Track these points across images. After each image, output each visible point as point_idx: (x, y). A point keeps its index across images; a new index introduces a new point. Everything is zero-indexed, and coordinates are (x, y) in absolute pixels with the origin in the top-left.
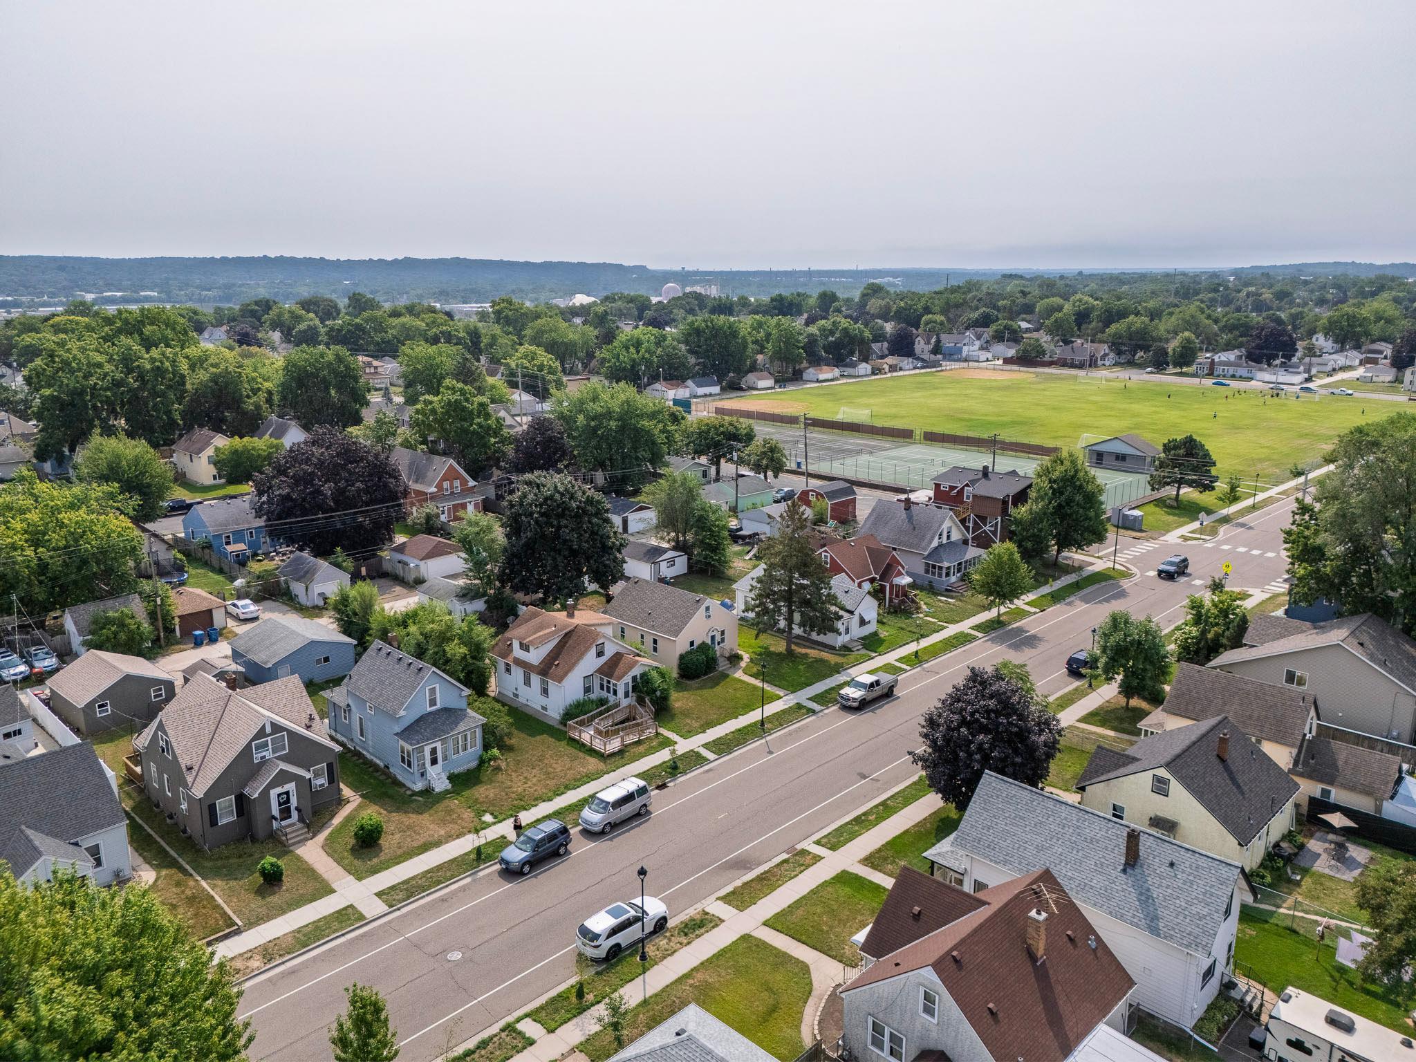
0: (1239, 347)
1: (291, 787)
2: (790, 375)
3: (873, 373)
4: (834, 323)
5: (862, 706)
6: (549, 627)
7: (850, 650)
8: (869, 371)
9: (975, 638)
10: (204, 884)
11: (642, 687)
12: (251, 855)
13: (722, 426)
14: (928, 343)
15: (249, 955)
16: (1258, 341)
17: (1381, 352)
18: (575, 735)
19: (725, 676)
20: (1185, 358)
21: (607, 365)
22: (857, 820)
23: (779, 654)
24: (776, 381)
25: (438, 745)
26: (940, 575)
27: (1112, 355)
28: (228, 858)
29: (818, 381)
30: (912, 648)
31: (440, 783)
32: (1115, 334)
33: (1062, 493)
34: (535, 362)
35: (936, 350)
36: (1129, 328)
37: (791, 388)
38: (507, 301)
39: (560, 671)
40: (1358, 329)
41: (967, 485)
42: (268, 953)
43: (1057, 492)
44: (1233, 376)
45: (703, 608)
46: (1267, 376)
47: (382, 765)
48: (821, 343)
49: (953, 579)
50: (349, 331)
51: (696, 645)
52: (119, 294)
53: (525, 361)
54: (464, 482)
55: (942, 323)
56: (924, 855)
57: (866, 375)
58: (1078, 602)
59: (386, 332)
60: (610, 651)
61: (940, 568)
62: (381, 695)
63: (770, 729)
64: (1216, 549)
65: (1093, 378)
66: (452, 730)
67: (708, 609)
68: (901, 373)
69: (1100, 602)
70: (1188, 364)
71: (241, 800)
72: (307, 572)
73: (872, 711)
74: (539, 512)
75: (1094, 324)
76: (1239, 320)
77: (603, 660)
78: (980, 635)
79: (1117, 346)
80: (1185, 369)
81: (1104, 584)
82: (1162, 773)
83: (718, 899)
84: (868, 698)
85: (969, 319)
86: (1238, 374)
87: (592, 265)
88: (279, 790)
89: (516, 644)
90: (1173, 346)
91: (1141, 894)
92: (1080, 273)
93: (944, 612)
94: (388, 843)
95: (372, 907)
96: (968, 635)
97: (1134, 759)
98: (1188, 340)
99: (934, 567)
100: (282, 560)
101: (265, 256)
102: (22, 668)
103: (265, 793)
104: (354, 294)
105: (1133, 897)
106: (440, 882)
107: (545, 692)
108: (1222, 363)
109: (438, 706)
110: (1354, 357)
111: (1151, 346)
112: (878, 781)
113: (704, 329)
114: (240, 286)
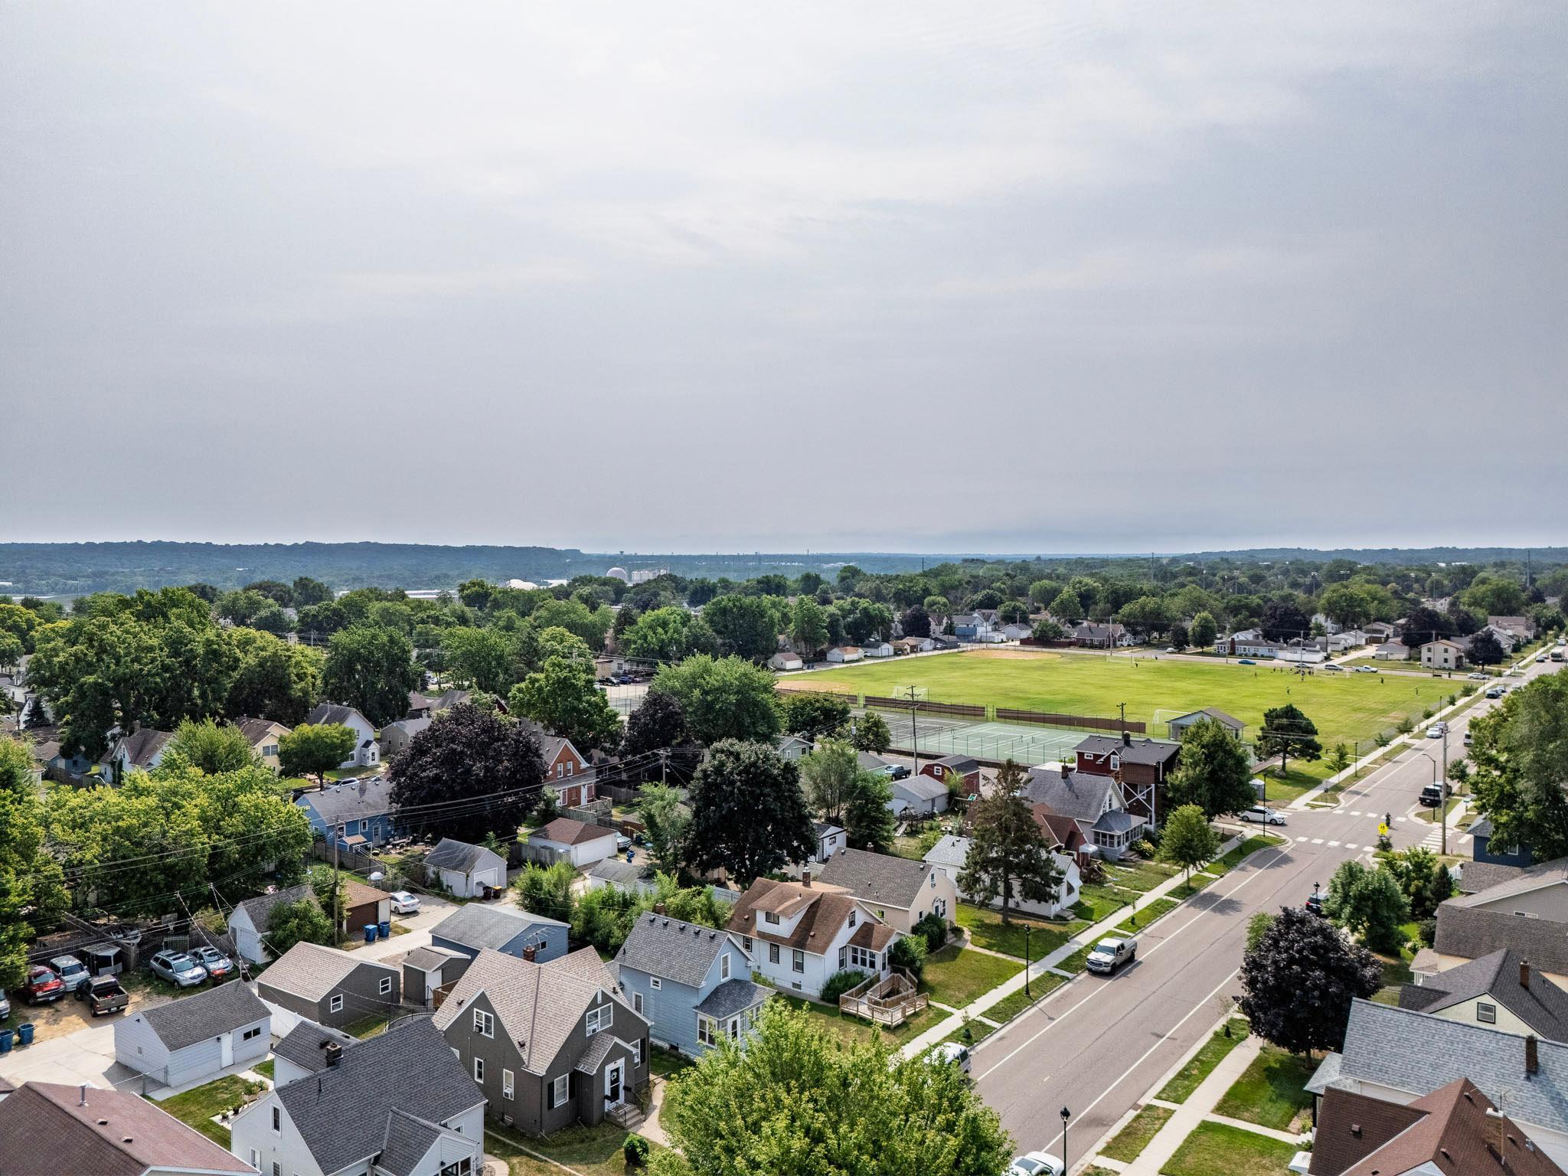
0: (1253, 626)
1: (621, 1063)
2: (815, 658)
3: (896, 654)
4: (853, 604)
5: (1115, 970)
6: (792, 897)
7: (1065, 919)
8: (892, 652)
9: (1174, 906)
10: (564, 1168)
11: (899, 958)
12: (594, 1139)
13: (818, 701)
14: (940, 623)
16: (1273, 621)
17: (1381, 632)
18: (852, 1010)
19: (957, 949)
20: (1204, 638)
21: (633, 647)
22: (1182, 1075)
23: (997, 926)
24: (804, 662)
25: (738, 1018)
26: (1112, 845)
27: (1129, 636)
28: (570, 1143)
29: (843, 662)
30: (1126, 913)
32: (1130, 614)
33: (1214, 758)
35: (950, 630)
36: (1143, 608)
37: (818, 669)
38: (478, 584)
39: (818, 942)
40: (1358, 609)
41: (1114, 753)
43: (1210, 758)
44: (1255, 655)
45: (929, 876)
46: (1289, 656)
47: (666, 1046)
48: (842, 623)
49: (1123, 848)
51: (924, 916)
53: (554, 643)
54: (577, 764)
55: (945, 605)
56: (1306, 1088)
57: (889, 656)
58: (1250, 868)
59: (367, 618)
60: (860, 919)
61: (1112, 837)
62: (671, 967)
63: (1037, 998)
64: (1347, 816)
65: (1116, 658)
66: (750, 1001)
67: (933, 876)
68: (924, 654)
69: (1272, 866)
70: (1209, 643)
71: (576, 1079)
72: (464, 859)
73: (1125, 975)
74: (740, 781)
75: (1101, 605)
76: (1239, 601)
77: (855, 929)
78: (1180, 901)
79: (1131, 626)
80: (1206, 649)
81: (1263, 850)
82: (1487, 1000)
83: (1098, 1154)
84: (1118, 963)
85: (972, 601)
86: (1259, 654)
87: (521, 549)
88: (612, 1067)
89: (761, 917)
90: (1190, 625)
91: (1552, 1098)
92: (1038, 558)
93: (1129, 880)
96: (1167, 902)
97: (1444, 994)
98: (1206, 619)
99: (1104, 836)
100: (400, 853)
101: (140, 542)
102: (199, 971)
103: (600, 1070)
104: (301, 579)
105: (1545, 1102)
107: (799, 967)
108: (1241, 643)
109: (729, 977)
110: (1362, 637)
111: (1170, 626)
112: (1175, 1039)
113: (731, 609)
114: (113, 574)
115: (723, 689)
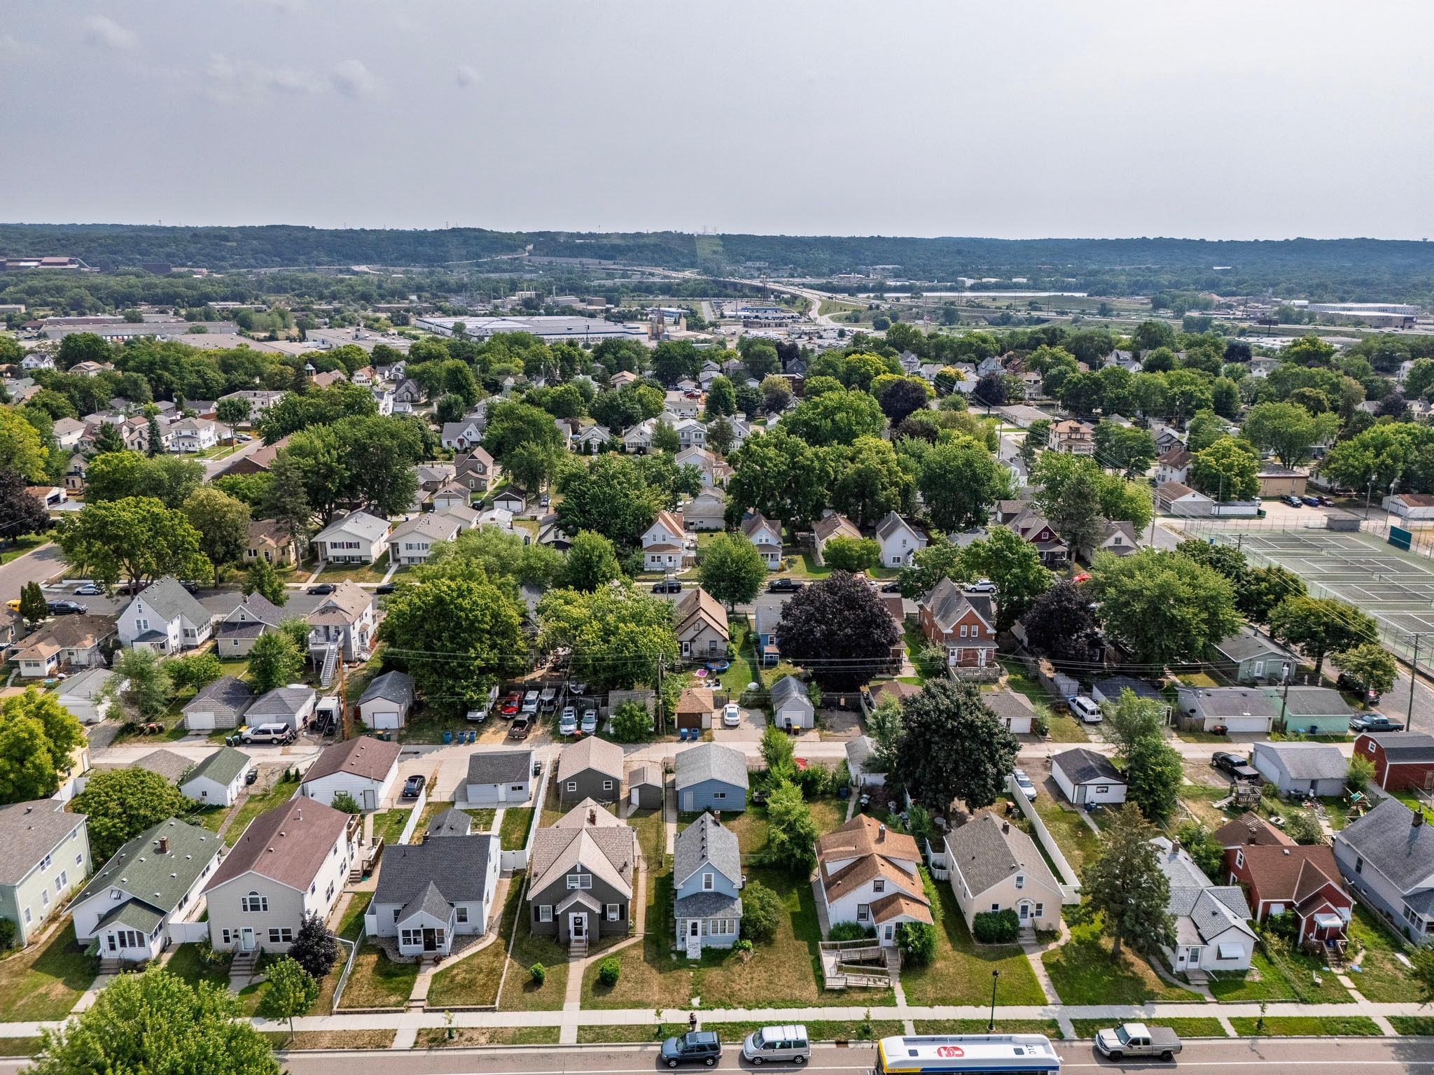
1: (584, 915)
5: (1115, 1057)
7: (1187, 981)
10: (507, 962)
15: (482, 1031)
19: (1020, 951)
21: (1333, 466)
23: (1102, 951)
25: (701, 922)
26: (1419, 927)
28: (536, 947)
31: (694, 953)
34: (1224, 461)
42: (496, 1036)
45: (1015, 877)
50: (1086, 384)
51: (1002, 910)
52: (993, 280)
54: (983, 628)
60: (889, 889)
62: (680, 863)
66: (715, 913)
67: (1020, 878)
71: (555, 911)
72: (782, 699)
73: (1123, 1069)
78: (1392, 1032)
84: (1125, 1053)
88: (575, 914)
93: (1378, 978)
94: (621, 986)
95: (568, 1036)
96: (1374, 1025)
99: (1413, 914)
103: (566, 912)
106: (620, 1040)
109: (712, 890)
115: (1137, 594)
